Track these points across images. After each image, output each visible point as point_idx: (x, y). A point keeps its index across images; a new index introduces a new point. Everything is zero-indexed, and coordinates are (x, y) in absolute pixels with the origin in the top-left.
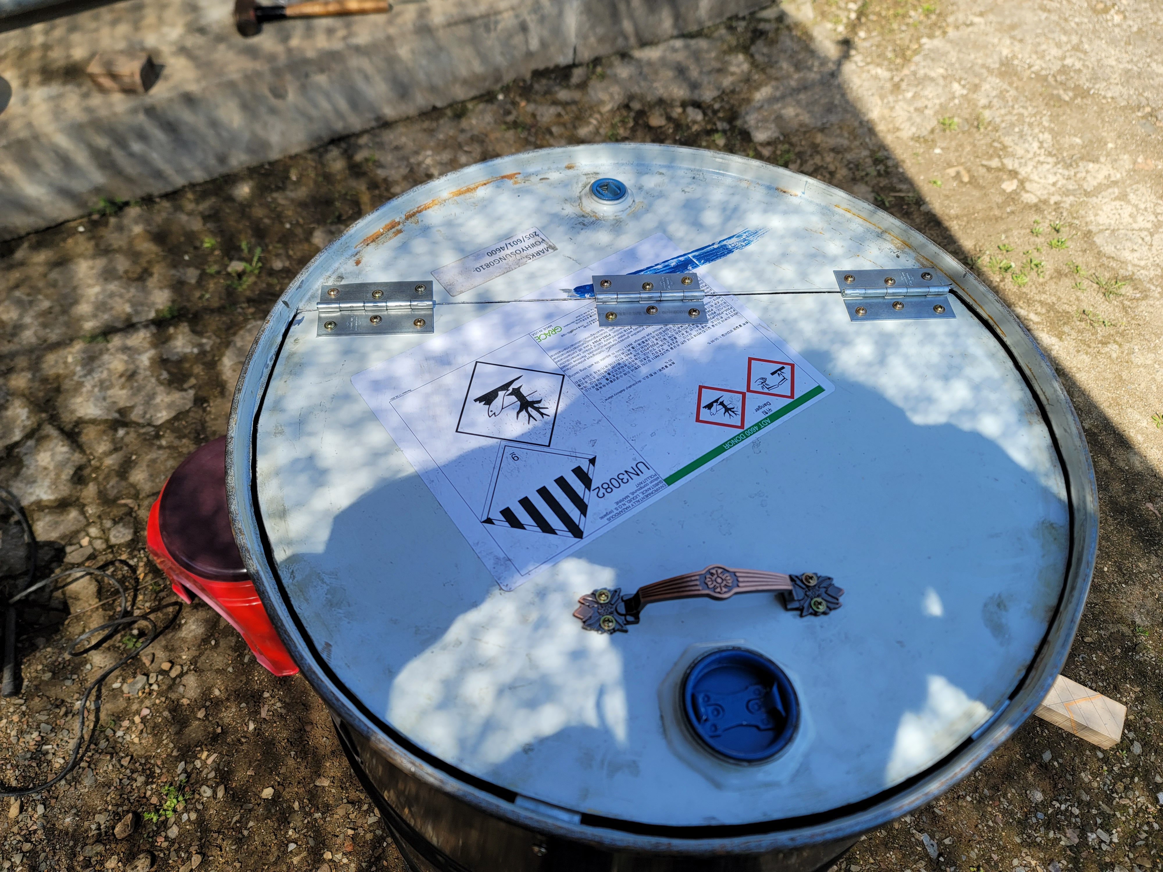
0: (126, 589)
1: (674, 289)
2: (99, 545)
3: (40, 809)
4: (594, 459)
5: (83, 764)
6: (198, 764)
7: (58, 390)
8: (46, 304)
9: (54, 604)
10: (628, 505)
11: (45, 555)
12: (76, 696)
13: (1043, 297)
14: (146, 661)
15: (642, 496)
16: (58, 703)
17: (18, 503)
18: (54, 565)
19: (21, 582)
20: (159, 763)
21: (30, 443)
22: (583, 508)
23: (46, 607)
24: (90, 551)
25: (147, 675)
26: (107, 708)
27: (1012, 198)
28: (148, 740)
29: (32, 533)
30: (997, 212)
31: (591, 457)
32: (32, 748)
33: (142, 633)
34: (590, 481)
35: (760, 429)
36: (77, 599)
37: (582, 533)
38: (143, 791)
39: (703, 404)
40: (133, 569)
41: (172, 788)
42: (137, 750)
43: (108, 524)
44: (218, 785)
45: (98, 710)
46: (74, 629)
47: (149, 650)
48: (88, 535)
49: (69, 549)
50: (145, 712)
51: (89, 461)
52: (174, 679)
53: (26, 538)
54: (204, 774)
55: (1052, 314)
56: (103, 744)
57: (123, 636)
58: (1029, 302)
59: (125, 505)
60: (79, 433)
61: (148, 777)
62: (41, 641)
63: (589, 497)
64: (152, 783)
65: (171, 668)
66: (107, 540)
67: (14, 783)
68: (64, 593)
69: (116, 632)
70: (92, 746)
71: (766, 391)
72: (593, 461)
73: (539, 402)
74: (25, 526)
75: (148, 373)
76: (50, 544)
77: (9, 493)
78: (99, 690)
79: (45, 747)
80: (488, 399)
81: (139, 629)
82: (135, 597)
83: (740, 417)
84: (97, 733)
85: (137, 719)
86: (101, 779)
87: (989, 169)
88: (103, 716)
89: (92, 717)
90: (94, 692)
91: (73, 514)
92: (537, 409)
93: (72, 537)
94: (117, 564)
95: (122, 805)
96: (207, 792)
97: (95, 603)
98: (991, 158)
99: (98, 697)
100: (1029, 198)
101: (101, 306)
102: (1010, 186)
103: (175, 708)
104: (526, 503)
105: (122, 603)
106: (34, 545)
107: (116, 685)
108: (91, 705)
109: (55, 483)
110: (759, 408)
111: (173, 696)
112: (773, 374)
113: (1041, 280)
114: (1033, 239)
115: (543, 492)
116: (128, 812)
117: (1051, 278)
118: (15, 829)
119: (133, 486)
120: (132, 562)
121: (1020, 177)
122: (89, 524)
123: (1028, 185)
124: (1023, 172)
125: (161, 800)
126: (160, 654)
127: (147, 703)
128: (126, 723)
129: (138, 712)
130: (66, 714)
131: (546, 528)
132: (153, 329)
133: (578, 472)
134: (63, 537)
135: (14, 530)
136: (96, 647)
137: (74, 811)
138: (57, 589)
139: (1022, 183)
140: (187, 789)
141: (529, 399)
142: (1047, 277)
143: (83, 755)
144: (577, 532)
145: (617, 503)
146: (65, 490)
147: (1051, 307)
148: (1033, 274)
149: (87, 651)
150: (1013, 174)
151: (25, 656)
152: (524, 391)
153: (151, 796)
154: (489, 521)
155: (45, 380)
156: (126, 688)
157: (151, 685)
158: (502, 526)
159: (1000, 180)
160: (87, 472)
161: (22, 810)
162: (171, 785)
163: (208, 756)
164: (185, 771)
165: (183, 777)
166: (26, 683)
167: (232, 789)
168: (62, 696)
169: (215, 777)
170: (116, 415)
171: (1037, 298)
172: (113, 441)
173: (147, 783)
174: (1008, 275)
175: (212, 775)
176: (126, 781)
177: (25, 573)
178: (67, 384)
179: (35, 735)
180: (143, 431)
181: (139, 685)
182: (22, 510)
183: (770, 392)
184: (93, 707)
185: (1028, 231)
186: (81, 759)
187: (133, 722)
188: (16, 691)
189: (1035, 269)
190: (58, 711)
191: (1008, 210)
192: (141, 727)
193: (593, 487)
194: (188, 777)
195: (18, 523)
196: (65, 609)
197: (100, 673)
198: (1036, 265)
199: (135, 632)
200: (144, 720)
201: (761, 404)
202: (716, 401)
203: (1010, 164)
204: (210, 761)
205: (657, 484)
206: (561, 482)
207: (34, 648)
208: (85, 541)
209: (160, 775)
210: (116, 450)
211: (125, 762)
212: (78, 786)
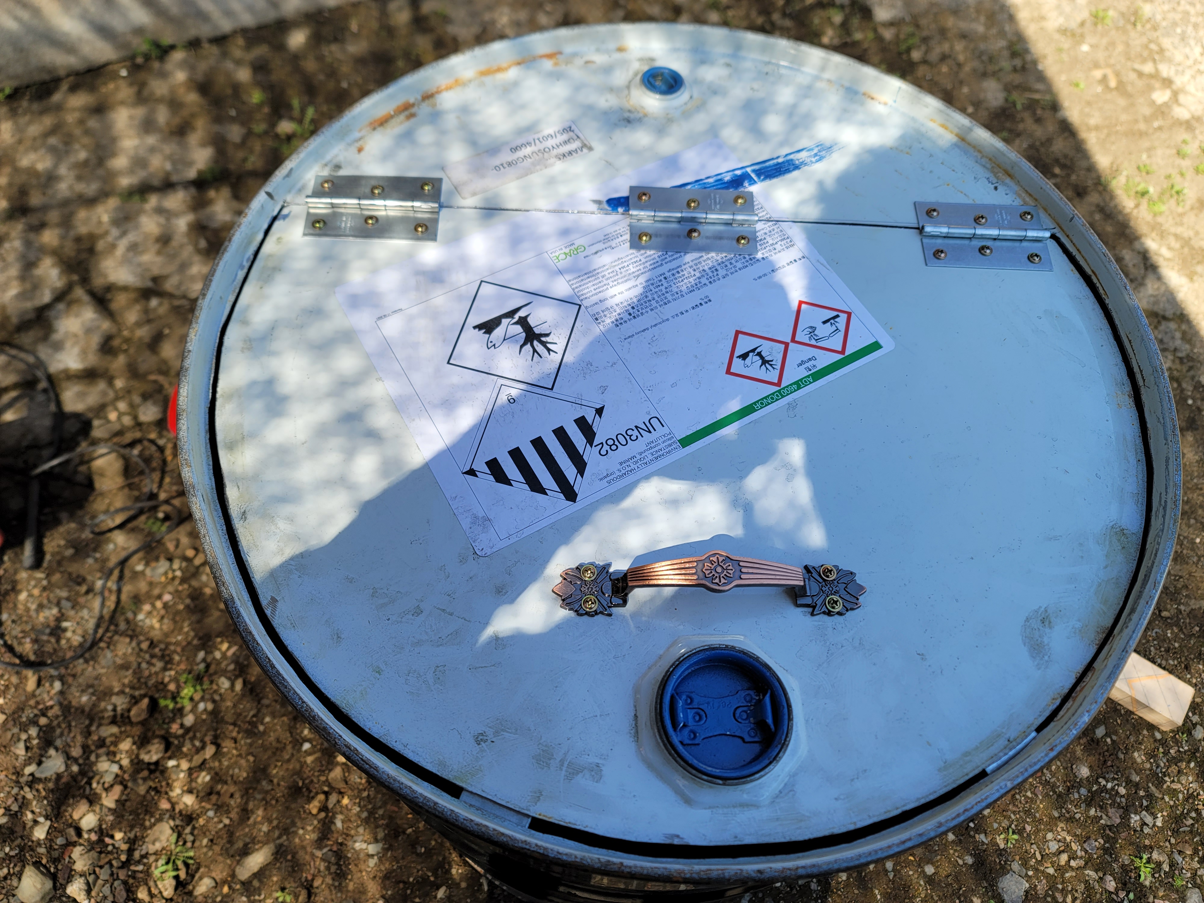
0: (153, 470)
1: (722, 211)
2: (127, 421)
3: (57, 685)
4: (602, 408)
5: (102, 645)
6: (218, 655)
7: (91, 251)
8: (82, 155)
9: (80, 478)
10: (633, 466)
11: (71, 427)
12: (99, 575)
13: (1179, 230)
14: (171, 546)
15: (650, 457)
16: (80, 580)
17: (46, 369)
18: (80, 438)
19: (46, 453)
20: (179, 649)
21: (61, 306)
22: (580, 465)
23: (70, 481)
24: (117, 427)
25: (170, 560)
26: (127, 589)
27: (1162, 111)
28: (167, 625)
29: (59, 403)
30: (1142, 126)
31: (598, 406)
32: (52, 624)
33: (167, 518)
34: (594, 434)
35: (799, 388)
36: (102, 475)
37: (576, 495)
38: (160, 676)
39: (738, 352)
40: (161, 449)
41: (190, 676)
42: (156, 634)
43: (137, 399)
44: (237, 677)
45: (119, 591)
46: (99, 505)
47: (173, 535)
48: (116, 409)
49: (96, 423)
50: (167, 597)
51: (120, 330)
52: (198, 568)
53: (53, 408)
54: (223, 665)
55: (1186, 250)
56: (123, 626)
57: (148, 518)
58: (1163, 235)
59: (155, 382)
60: (110, 301)
61: (167, 663)
62: (64, 515)
63: (590, 455)
64: (171, 669)
65: (196, 556)
66: (135, 418)
67: (32, 658)
68: (89, 468)
69: (141, 512)
70: (112, 628)
71: (813, 342)
72: (599, 411)
73: (547, 335)
74: (52, 395)
75: (185, 240)
76: (76, 416)
77: (37, 358)
78: (122, 572)
79: (65, 624)
80: (488, 327)
81: (165, 512)
82: (162, 479)
83: (777, 372)
84: (117, 615)
85: (159, 604)
86: (119, 661)
87: (1140, 74)
88: (124, 597)
89: (113, 598)
90: (116, 573)
91: (102, 385)
92: (544, 344)
93: (101, 409)
94: (146, 443)
95: (139, 688)
96: (224, 683)
97: (120, 481)
98: (1144, 61)
99: (121, 578)
100: (1181, 113)
101: (139, 162)
102: (1161, 96)
103: (196, 595)
104: (516, 455)
105: (149, 485)
106: (61, 416)
107: (140, 568)
108: (112, 584)
109: (84, 353)
110: (802, 363)
111: (195, 583)
112: (825, 322)
113: (1180, 210)
114: (1179, 161)
115: (538, 444)
116: (144, 696)
117: (1192, 208)
118: (32, 702)
119: (165, 362)
120: (161, 442)
121: (1174, 87)
122: (117, 398)
123: (1182, 98)
124: (1179, 81)
125: (179, 688)
126: (185, 540)
127: (170, 588)
128: (147, 607)
129: (159, 597)
130: (87, 592)
131: (536, 486)
132: (193, 191)
133: (582, 423)
134: (90, 409)
135: (41, 398)
136: (121, 527)
137: (91, 690)
138: (82, 463)
139: (1175, 94)
140: (205, 679)
141: (537, 331)
142: (1188, 207)
143: (103, 636)
144: (570, 494)
145: (621, 464)
146: (93, 360)
147: (1186, 242)
148: (1173, 202)
149: (110, 530)
150: (1167, 82)
151: (48, 529)
152: (532, 321)
153: (169, 682)
154: (472, 472)
155: (78, 239)
156: (148, 572)
157: (174, 571)
158: (487, 479)
159: (1150, 89)
160: (116, 342)
161: (39, 683)
162: (190, 673)
163: (229, 648)
164: (204, 660)
165: (202, 666)
166: (48, 557)
167: (250, 683)
168: (83, 572)
169: (235, 670)
170: (150, 284)
171: (1173, 230)
172: (146, 311)
173: (165, 669)
174: (1144, 202)
175: (232, 667)
176: (144, 665)
177: (50, 444)
178: (101, 245)
179: (55, 611)
180: (177, 303)
181: (161, 570)
182: (50, 378)
183: (819, 344)
184: (114, 587)
185: (1174, 151)
186: (101, 640)
187: (153, 606)
188: (38, 563)
189: (1175, 197)
190: (78, 588)
191: (1156, 124)
192: (163, 612)
193: (595, 443)
194: (208, 666)
195: (45, 391)
196: (89, 485)
197: (123, 554)
198: (1178, 193)
199: (161, 515)
200: (166, 606)
201: (805, 359)
202: (753, 351)
203: (1165, 70)
204: (230, 653)
205: (670, 445)
206: (560, 434)
207: (57, 522)
208: (113, 416)
209: (179, 663)
210: (149, 321)
211: (145, 646)
212: (97, 666)
